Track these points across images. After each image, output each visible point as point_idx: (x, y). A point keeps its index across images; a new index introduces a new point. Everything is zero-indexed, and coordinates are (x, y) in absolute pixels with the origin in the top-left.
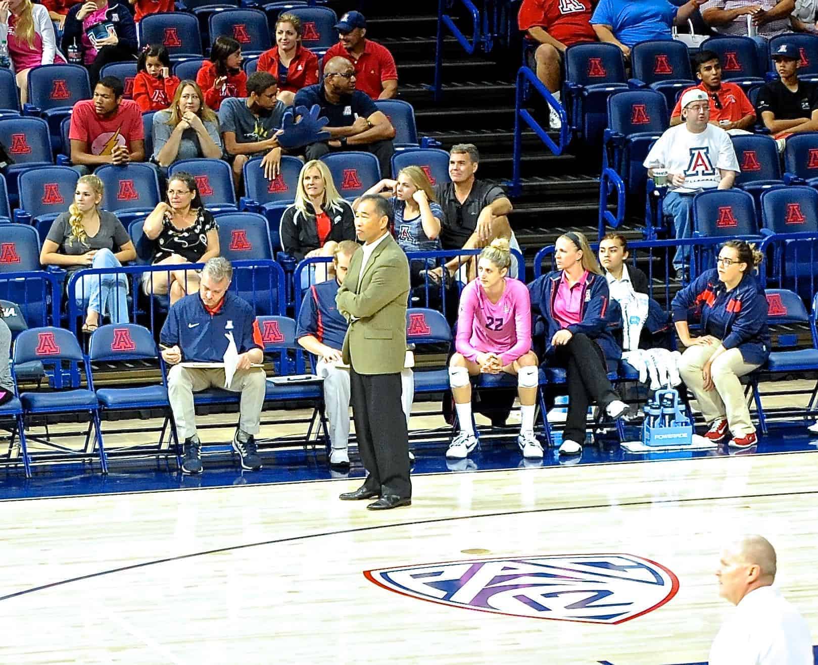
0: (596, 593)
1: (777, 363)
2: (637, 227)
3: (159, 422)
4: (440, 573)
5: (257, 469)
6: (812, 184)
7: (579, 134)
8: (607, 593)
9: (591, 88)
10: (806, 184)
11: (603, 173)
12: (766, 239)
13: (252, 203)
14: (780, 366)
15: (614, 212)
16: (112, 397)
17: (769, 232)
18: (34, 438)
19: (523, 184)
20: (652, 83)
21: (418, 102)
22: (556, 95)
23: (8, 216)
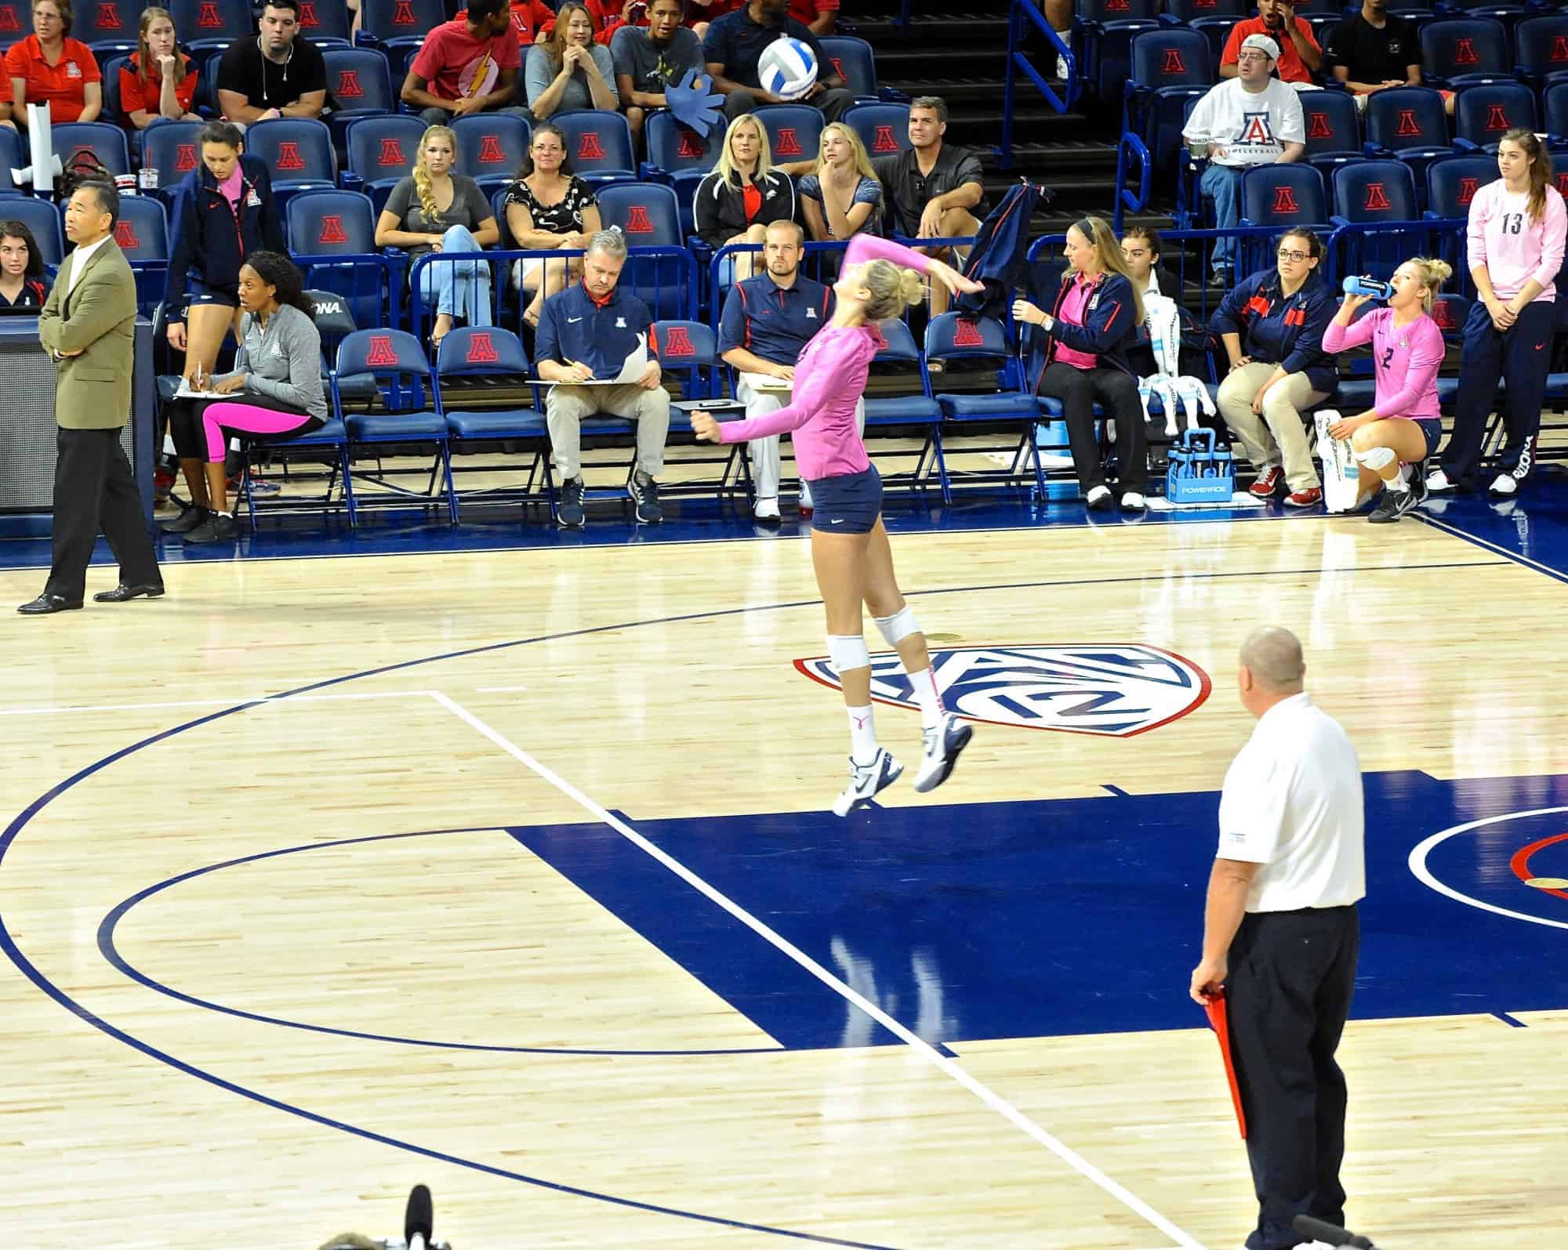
0: (1100, 696)
1: (1348, 396)
2: (1166, 212)
3: (528, 459)
4: (890, 666)
5: (653, 523)
6: (1402, 157)
7: (1092, 88)
8: (1115, 696)
9: (1109, 26)
10: (1395, 157)
11: (1123, 140)
12: (1338, 230)
13: (656, 169)
14: (1351, 400)
15: (1136, 192)
16: (467, 423)
17: (1342, 222)
18: (363, 475)
19: (1016, 152)
20: (1191, 18)
21: (879, 40)
22: (1063, 35)
23: (332, 180)
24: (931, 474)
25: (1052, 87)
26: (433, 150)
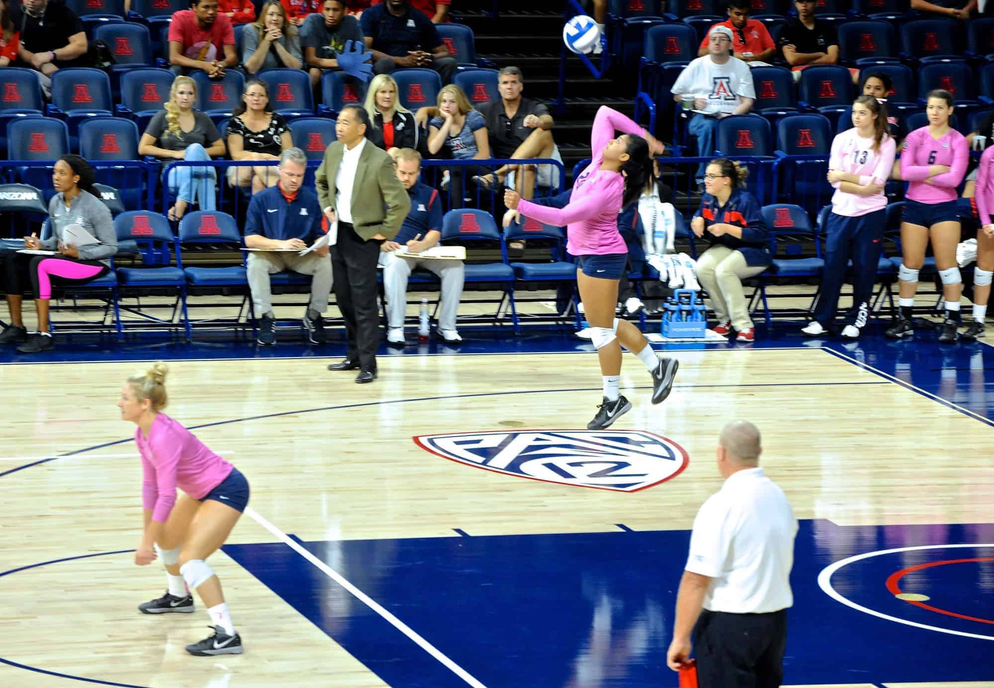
0: (615, 465)
1: (784, 269)
3: (238, 299)
4: (478, 442)
6: (822, 111)
7: (618, 61)
8: (625, 465)
9: (630, 20)
10: (818, 112)
11: (637, 97)
12: (779, 159)
13: (327, 109)
14: (787, 271)
16: (199, 274)
17: (782, 154)
18: (127, 307)
19: (568, 103)
20: (685, 17)
21: (478, 27)
23: (110, 110)
24: (507, 315)
25: (591, 60)
26: (182, 93)
